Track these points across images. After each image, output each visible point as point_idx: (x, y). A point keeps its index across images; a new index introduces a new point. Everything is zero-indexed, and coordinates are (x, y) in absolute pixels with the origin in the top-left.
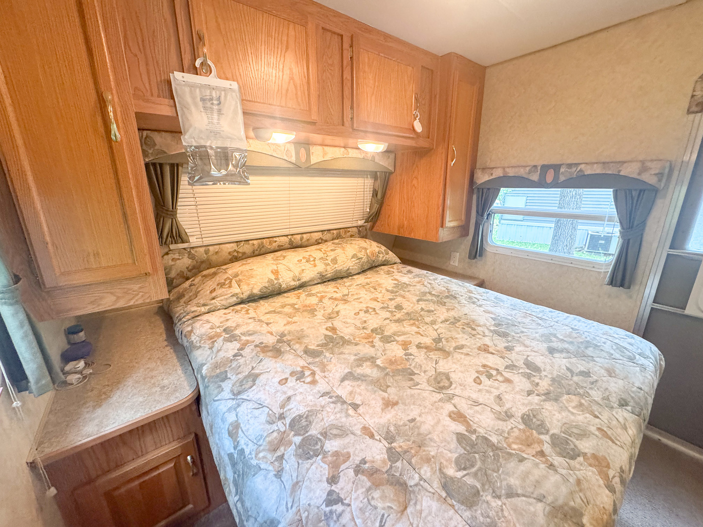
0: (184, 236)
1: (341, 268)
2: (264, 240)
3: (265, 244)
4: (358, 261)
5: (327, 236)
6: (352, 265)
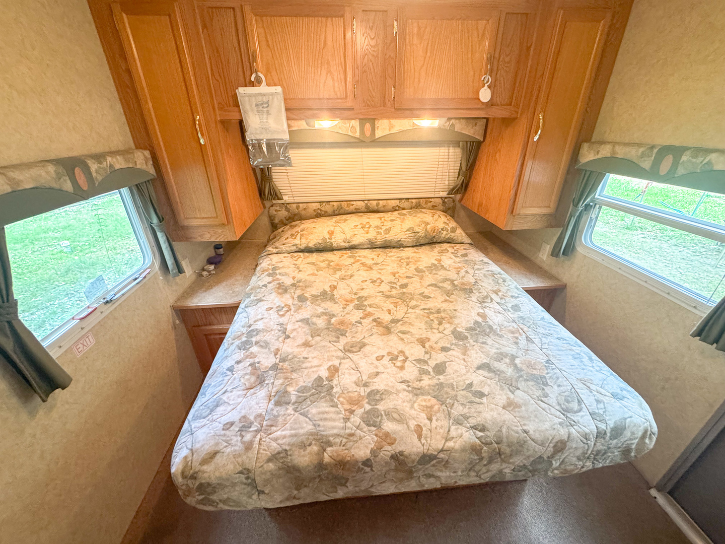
0: (279, 194)
1: (391, 238)
2: (343, 203)
3: (343, 206)
4: (413, 234)
5: (405, 204)
6: (405, 237)
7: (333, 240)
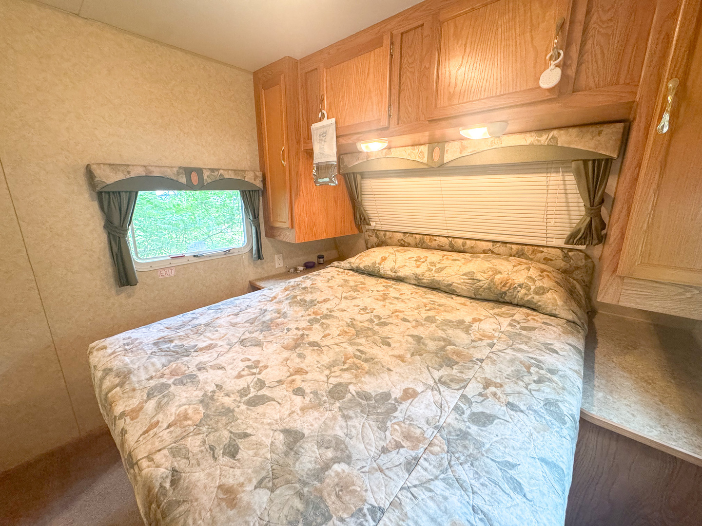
0: (367, 220)
1: (440, 279)
2: (425, 236)
3: (425, 240)
4: (471, 281)
7: (381, 267)
